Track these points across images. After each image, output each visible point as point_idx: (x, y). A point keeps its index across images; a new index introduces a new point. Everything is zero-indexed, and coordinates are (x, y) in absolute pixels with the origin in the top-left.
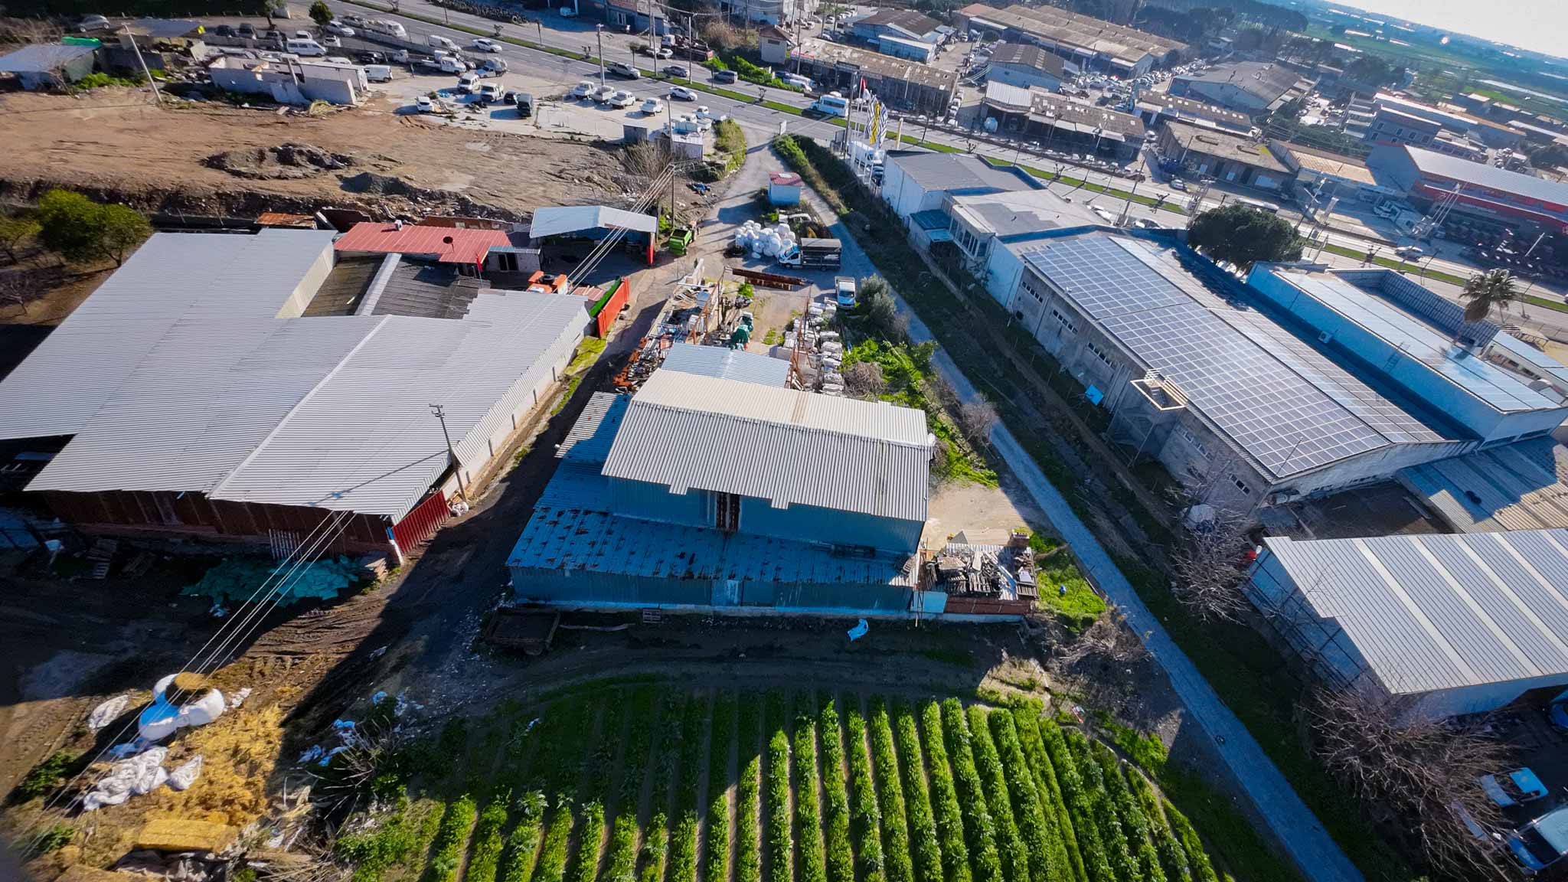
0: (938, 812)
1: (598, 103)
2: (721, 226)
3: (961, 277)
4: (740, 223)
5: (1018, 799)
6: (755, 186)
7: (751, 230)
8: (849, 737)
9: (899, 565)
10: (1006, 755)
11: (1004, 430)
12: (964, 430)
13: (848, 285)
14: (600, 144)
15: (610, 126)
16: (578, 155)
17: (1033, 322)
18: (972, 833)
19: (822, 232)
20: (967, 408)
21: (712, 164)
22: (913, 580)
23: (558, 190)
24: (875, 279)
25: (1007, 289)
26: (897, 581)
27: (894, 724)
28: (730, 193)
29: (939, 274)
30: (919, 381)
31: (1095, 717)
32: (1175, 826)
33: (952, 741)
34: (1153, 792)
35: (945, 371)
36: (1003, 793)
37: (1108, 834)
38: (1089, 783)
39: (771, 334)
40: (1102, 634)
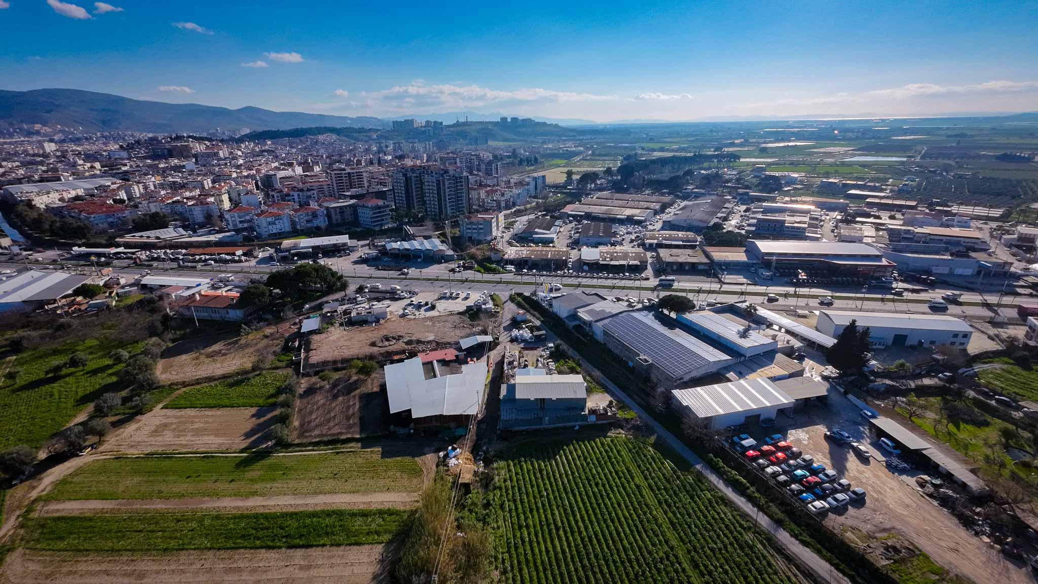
0: (601, 455)
1: (451, 298)
2: (505, 333)
3: (585, 334)
4: (511, 330)
5: (618, 452)
6: (510, 316)
7: (515, 332)
8: (580, 446)
9: (583, 409)
10: (615, 446)
11: (605, 378)
12: (594, 380)
13: (551, 345)
14: (460, 313)
15: (460, 306)
16: (456, 318)
17: (610, 346)
18: (609, 457)
19: (538, 329)
20: (593, 373)
21: (495, 312)
22: (587, 412)
23: (458, 332)
24: (559, 342)
25: (600, 337)
26: (583, 413)
27: (589, 443)
28: (504, 320)
29: (578, 335)
30: (579, 369)
31: (636, 437)
32: (655, 453)
33: (603, 444)
34: (651, 449)
35: (585, 364)
36: (615, 451)
37: (639, 455)
38: (634, 448)
39: (533, 364)
40: (636, 421)
